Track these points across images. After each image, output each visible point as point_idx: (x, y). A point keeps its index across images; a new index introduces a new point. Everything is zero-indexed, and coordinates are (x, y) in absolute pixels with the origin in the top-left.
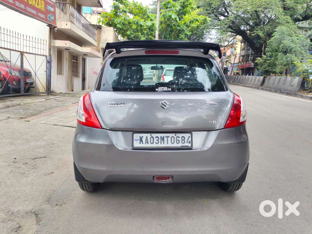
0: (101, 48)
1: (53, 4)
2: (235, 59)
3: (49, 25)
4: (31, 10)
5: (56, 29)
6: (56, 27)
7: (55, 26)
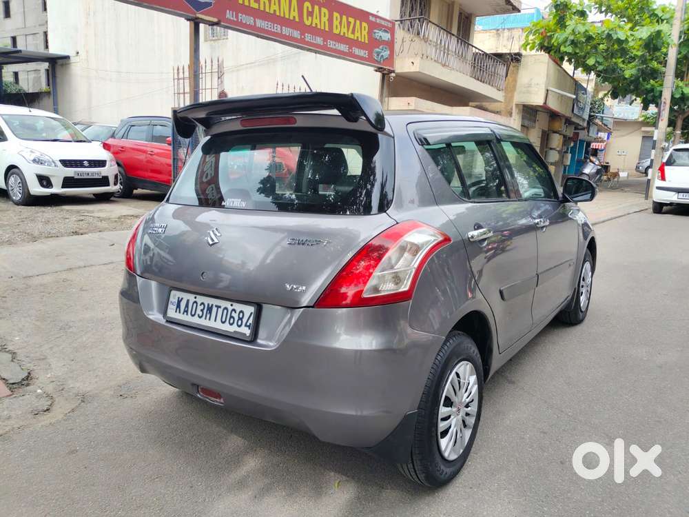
0: (517, 105)
1: (390, 25)
3: (379, 70)
4: (337, 45)
5: (393, 75)
6: (393, 72)
7: (391, 69)
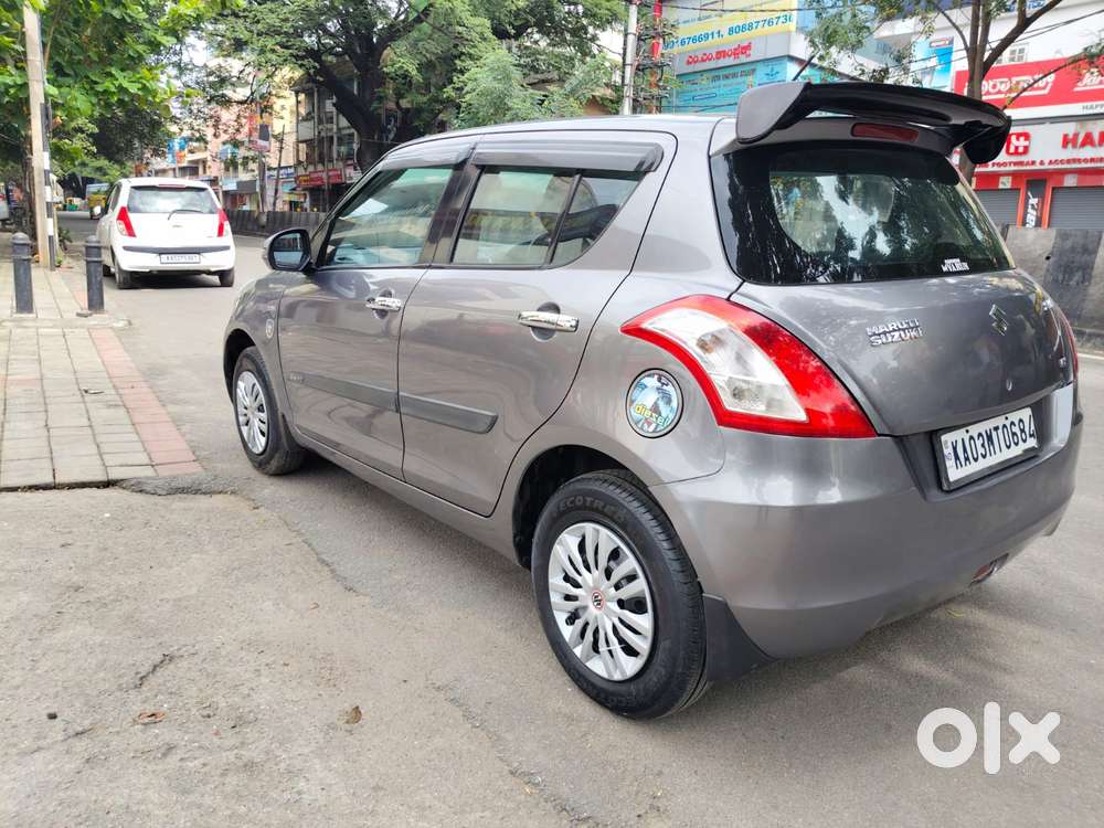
2: (281, 152)
